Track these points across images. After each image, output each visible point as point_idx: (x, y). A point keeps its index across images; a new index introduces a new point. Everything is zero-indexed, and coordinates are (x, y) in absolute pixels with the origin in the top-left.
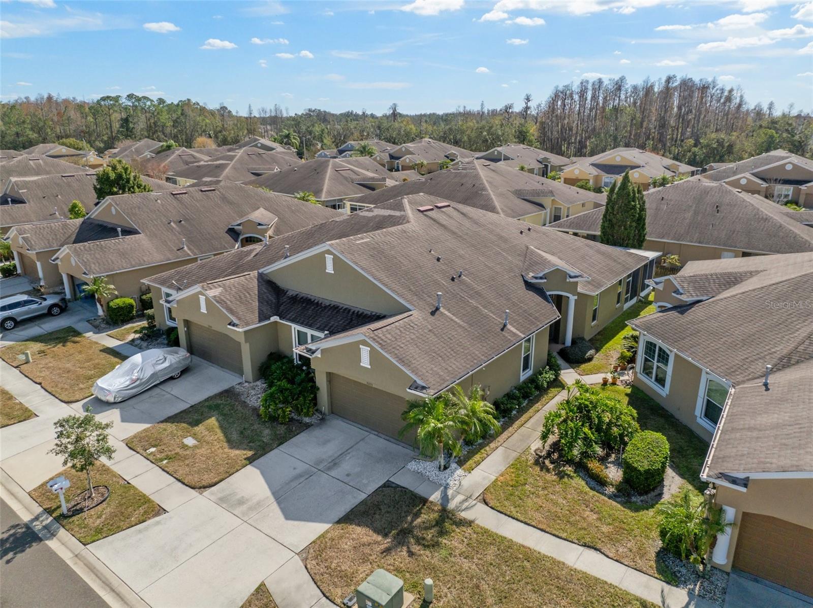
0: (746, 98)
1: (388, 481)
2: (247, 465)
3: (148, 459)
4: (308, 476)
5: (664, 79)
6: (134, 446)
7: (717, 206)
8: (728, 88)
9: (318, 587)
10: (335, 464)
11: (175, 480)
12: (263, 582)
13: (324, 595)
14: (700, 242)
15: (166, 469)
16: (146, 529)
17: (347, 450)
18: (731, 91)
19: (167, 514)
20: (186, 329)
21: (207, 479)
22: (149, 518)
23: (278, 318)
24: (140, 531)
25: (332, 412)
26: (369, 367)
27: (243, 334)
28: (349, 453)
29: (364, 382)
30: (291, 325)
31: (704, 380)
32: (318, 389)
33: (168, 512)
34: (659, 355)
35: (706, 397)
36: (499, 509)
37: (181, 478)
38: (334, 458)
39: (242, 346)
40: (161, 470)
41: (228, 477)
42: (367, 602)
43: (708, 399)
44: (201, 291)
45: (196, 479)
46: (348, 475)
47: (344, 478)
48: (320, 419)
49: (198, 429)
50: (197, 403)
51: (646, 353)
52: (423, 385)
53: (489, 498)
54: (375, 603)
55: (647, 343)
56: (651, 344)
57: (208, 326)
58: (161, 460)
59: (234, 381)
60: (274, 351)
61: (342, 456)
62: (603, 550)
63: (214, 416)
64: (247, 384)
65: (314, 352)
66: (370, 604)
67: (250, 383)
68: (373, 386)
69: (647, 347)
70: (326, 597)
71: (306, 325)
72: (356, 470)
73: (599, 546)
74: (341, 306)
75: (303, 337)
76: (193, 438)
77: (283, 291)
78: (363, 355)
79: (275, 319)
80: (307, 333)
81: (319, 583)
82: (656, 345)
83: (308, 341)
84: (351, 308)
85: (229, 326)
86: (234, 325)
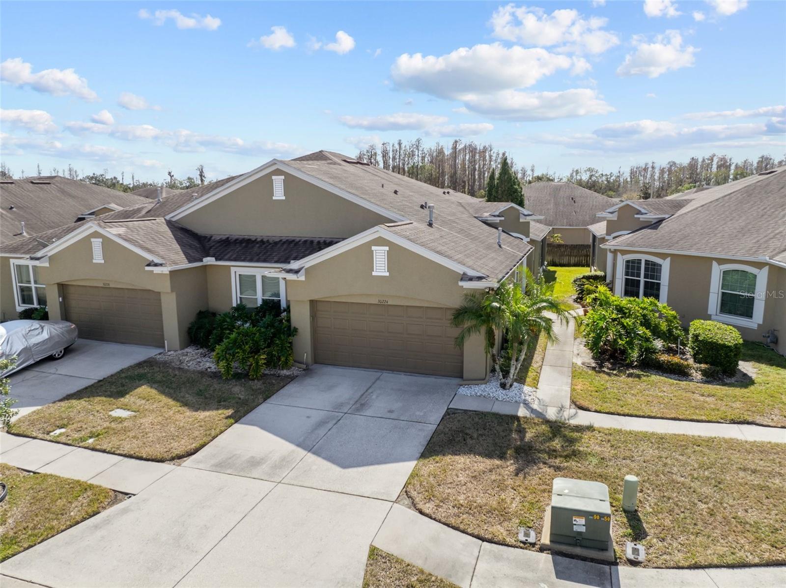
1: (448, 409)
2: (232, 424)
3: (58, 443)
4: (334, 422)
6: (24, 431)
7: (572, 198)
8: (501, 153)
9: (463, 532)
10: (363, 405)
11: (121, 458)
12: (371, 545)
13: (483, 540)
14: (570, 225)
15: (98, 447)
16: (107, 521)
17: (367, 391)
19: (133, 497)
20: (61, 299)
21: (179, 447)
22: (104, 508)
23: (213, 259)
24: (96, 527)
25: (316, 362)
26: (387, 274)
27: (168, 278)
28: (372, 393)
29: (374, 301)
30: (232, 268)
31: (717, 272)
32: (296, 330)
33: (134, 495)
34: (646, 269)
35: (721, 291)
36: (607, 411)
37: (132, 453)
38: (356, 400)
39: (164, 298)
40: (90, 451)
41: (212, 440)
42: (575, 520)
43: (723, 293)
44: (96, 232)
45: (159, 450)
46: (391, 411)
47: (388, 415)
48: (304, 370)
49: (127, 399)
50: (106, 377)
51: (627, 274)
52: (478, 276)
53: (585, 404)
54: (593, 516)
55: (628, 262)
56: (633, 261)
57: (102, 285)
58: (83, 440)
59: (151, 352)
60: (203, 310)
61: (364, 396)
62: (758, 422)
63: (143, 385)
64: (172, 352)
65: (297, 272)
66: (582, 521)
67: (176, 351)
68: (389, 303)
69: (627, 267)
70: (487, 541)
71: (258, 261)
72: (397, 405)
73: (750, 419)
74: (298, 239)
75: (247, 282)
76: (125, 409)
77: (205, 237)
78: (377, 260)
79: (209, 261)
80: (255, 276)
81: (462, 527)
82: (641, 260)
83: (256, 288)
84: (312, 239)
85: (147, 268)
86: (156, 265)
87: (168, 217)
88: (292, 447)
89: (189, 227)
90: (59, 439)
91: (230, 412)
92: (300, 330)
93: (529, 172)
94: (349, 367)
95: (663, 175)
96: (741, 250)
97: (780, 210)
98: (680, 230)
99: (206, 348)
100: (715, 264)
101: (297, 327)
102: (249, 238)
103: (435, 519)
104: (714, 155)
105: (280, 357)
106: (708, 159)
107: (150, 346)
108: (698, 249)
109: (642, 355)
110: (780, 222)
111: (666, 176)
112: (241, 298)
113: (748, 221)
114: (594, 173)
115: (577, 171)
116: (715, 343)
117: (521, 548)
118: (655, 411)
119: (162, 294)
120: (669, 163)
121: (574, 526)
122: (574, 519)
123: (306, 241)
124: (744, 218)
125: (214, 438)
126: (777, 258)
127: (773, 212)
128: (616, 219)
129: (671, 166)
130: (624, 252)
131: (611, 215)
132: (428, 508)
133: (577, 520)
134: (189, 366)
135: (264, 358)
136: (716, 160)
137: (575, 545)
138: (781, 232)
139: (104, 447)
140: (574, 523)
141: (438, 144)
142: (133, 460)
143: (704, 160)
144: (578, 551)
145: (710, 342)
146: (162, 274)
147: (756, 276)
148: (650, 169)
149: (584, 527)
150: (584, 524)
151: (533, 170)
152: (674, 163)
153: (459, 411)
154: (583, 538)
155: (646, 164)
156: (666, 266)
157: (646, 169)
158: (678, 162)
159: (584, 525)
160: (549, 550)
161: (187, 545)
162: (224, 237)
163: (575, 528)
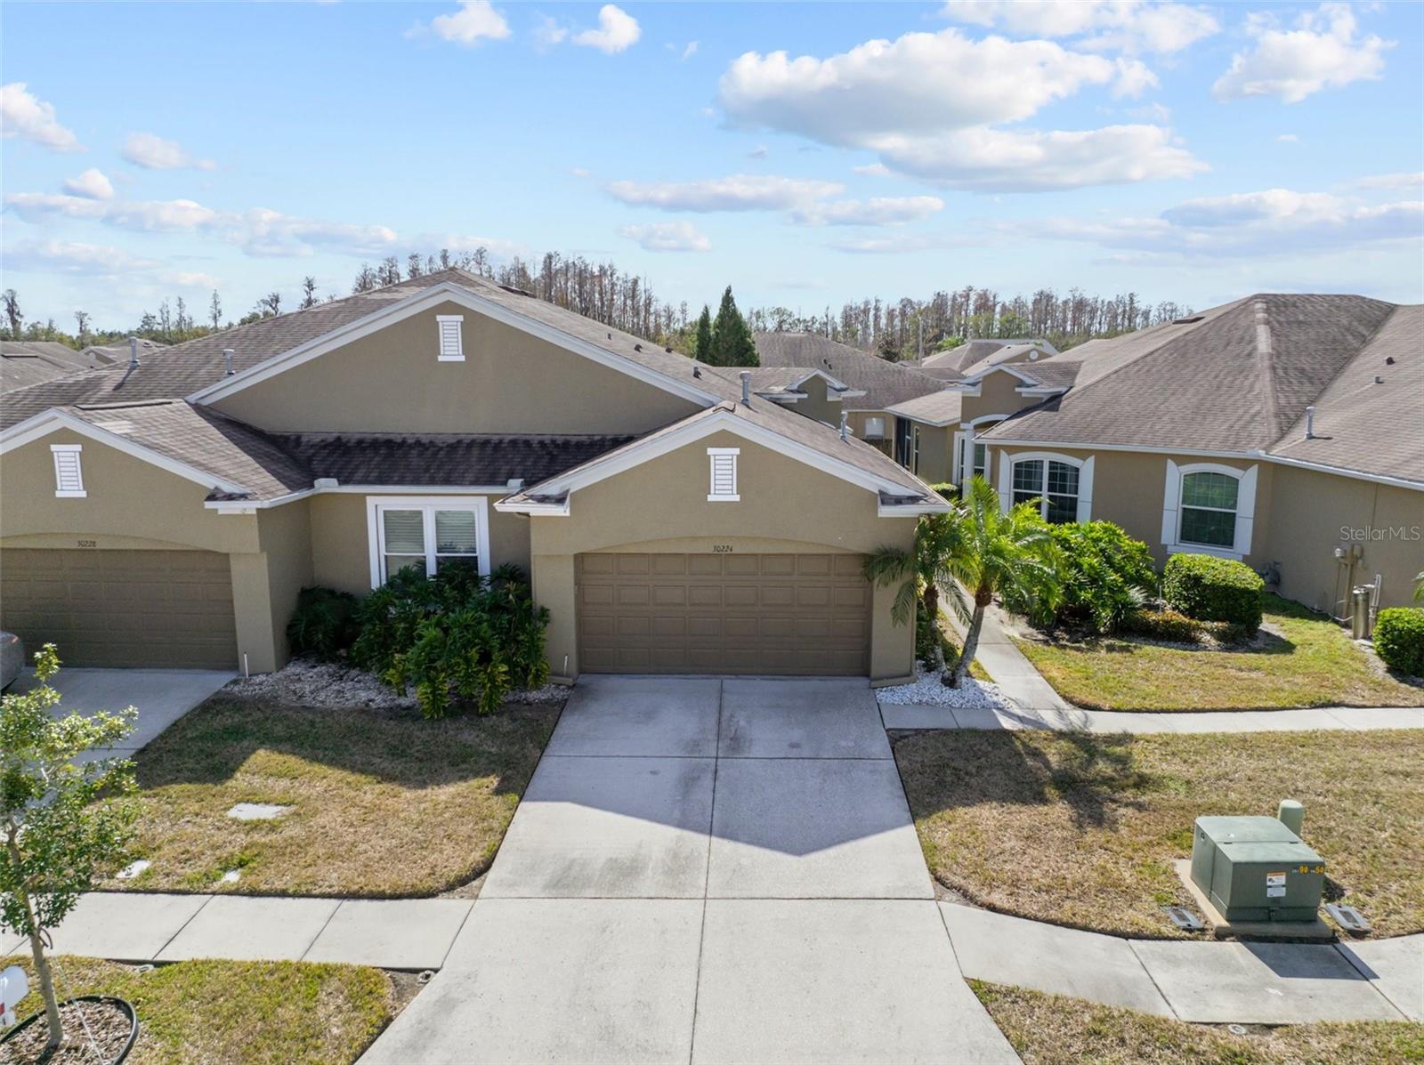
0: (655, 294)
1: (887, 730)
2: (517, 803)
3: (154, 892)
4: (710, 775)
5: (541, 258)
7: (825, 361)
9: (1085, 929)
10: (734, 740)
11: (334, 902)
12: (964, 977)
13: (1125, 936)
17: (720, 714)
18: (635, 282)
22: (395, 1008)
23: (334, 481)
25: (586, 670)
26: (737, 498)
27: (255, 522)
28: (732, 716)
29: (706, 548)
30: (368, 498)
31: (1174, 478)
32: (544, 612)
33: (436, 971)
34: (1052, 476)
35: (1181, 506)
36: (1129, 707)
37: (356, 887)
38: (715, 732)
39: (237, 568)
40: (245, 898)
41: (502, 839)
42: (1270, 880)
43: (1184, 509)
44: (64, 430)
45: (410, 876)
46: (794, 746)
47: (795, 753)
48: (569, 688)
49: (240, 781)
50: (149, 741)
51: (1017, 485)
52: (907, 494)
53: (1090, 700)
54: (1297, 868)
55: (1017, 465)
56: (1029, 464)
57: (75, 546)
58: (210, 877)
59: (217, 682)
60: (307, 586)
61: (724, 725)
62: (1347, 701)
63: (254, 751)
64: (262, 678)
65: (560, 500)
66: (1280, 879)
67: (268, 674)
68: (733, 552)
69: (1017, 474)
70: (1134, 938)
71: (432, 482)
72: (797, 734)
73: (1335, 699)
74: (496, 438)
75: (403, 527)
76: (257, 803)
77: (287, 439)
78: (717, 472)
79: (326, 485)
80: (420, 513)
81: (1078, 920)
82: (1042, 462)
83: (422, 536)
84: (527, 437)
85: (209, 505)
86: (230, 497)
87: (193, 398)
88: (673, 832)
89: (242, 418)
90: (150, 884)
91: (493, 781)
92: (554, 613)
93: (678, 315)
94: (650, 674)
95: (892, 322)
96: (1211, 439)
97: (1241, 378)
98: (1099, 412)
99: (333, 661)
100: (1171, 464)
101: (546, 607)
102: (386, 437)
103: (1025, 917)
104: (970, 289)
105: (527, 665)
106: (961, 296)
107: (200, 668)
108: (1143, 442)
109: (1118, 615)
110: (1250, 396)
111: (897, 322)
112: (386, 557)
113: (1200, 397)
114: (785, 317)
115: (758, 313)
116: (1231, 587)
117: (1189, 939)
118: (1195, 699)
119: (231, 557)
120: (902, 301)
121: (1269, 890)
122: (1269, 877)
123: (514, 443)
124: (1192, 391)
125: (504, 833)
126: (1273, 452)
127: (1232, 382)
128: (979, 395)
129: (904, 306)
130: (1011, 450)
131: (971, 389)
132: (998, 898)
133: (1274, 878)
134: (322, 702)
135: (504, 670)
136: (973, 297)
137: (1269, 920)
138: (1259, 412)
139: (279, 885)
140: (1269, 883)
141: (517, 259)
142: (364, 903)
143: (954, 299)
144: (1275, 929)
145: (1224, 587)
146: (244, 515)
147: (1237, 480)
148: (872, 313)
149: (1284, 889)
150: (1284, 883)
151: (684, 311)
152: (910, 302)
153: (907, 733)
154: (1281, 908)
155: (867, 303)
156: (1087, 470)
157: (866, 311)
158: (915, 300)
159: (1283, 886)
160: (1232, 935)
161: (637, 1045)
162: (331, 438)
163: (1271, 893)
